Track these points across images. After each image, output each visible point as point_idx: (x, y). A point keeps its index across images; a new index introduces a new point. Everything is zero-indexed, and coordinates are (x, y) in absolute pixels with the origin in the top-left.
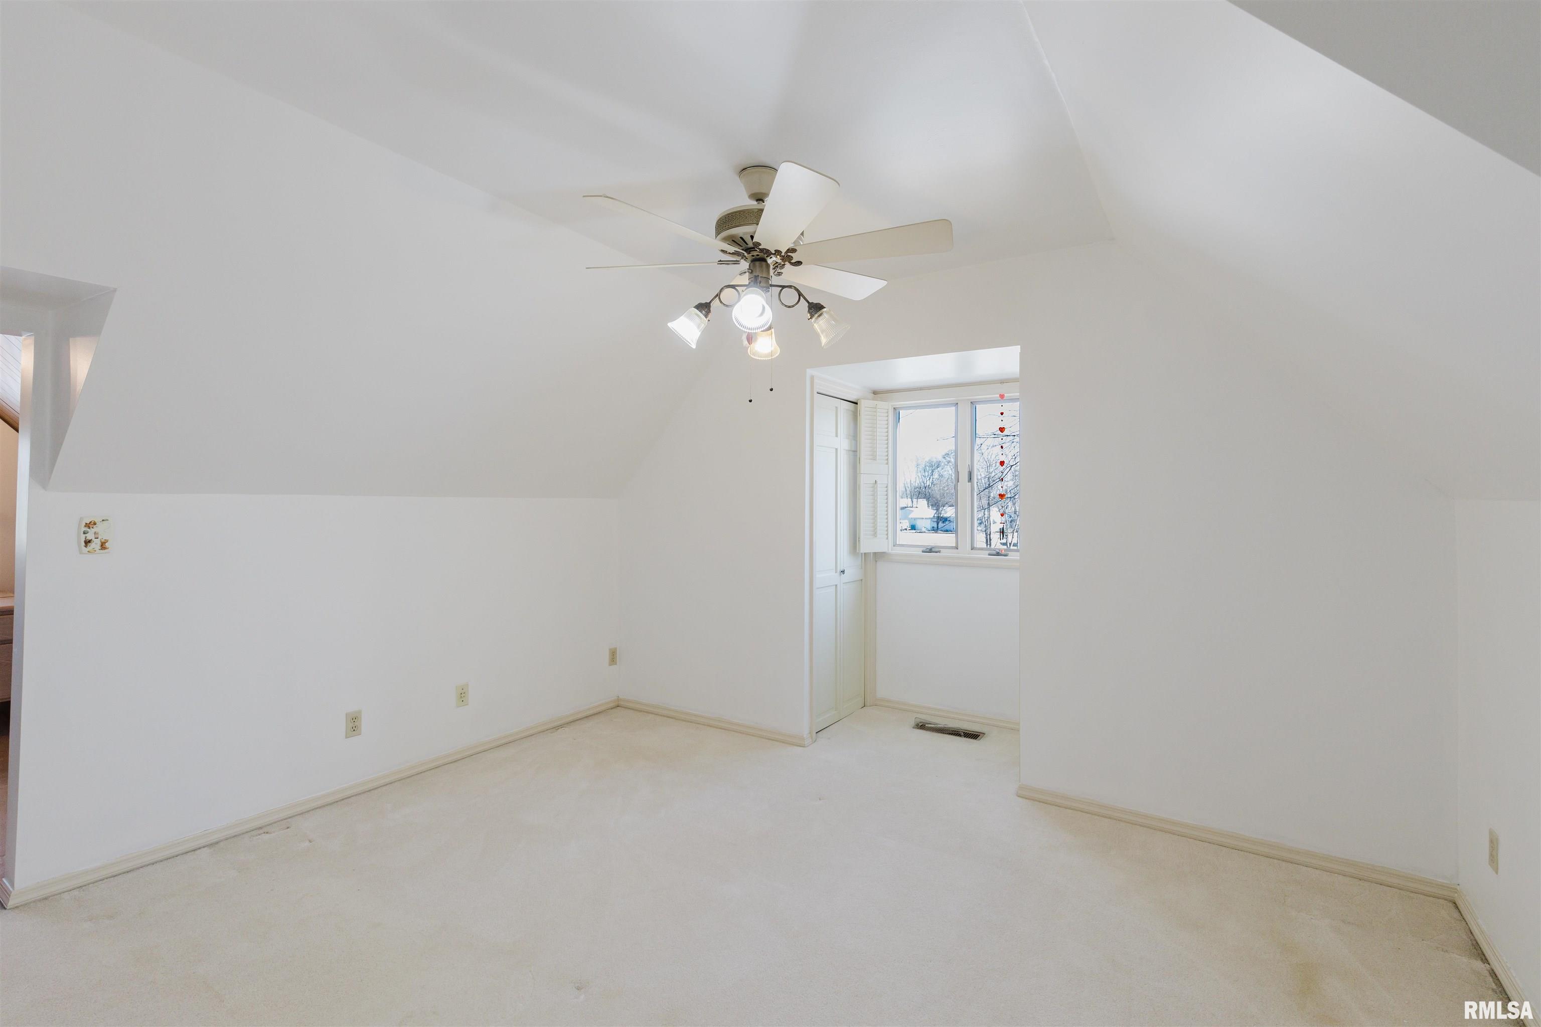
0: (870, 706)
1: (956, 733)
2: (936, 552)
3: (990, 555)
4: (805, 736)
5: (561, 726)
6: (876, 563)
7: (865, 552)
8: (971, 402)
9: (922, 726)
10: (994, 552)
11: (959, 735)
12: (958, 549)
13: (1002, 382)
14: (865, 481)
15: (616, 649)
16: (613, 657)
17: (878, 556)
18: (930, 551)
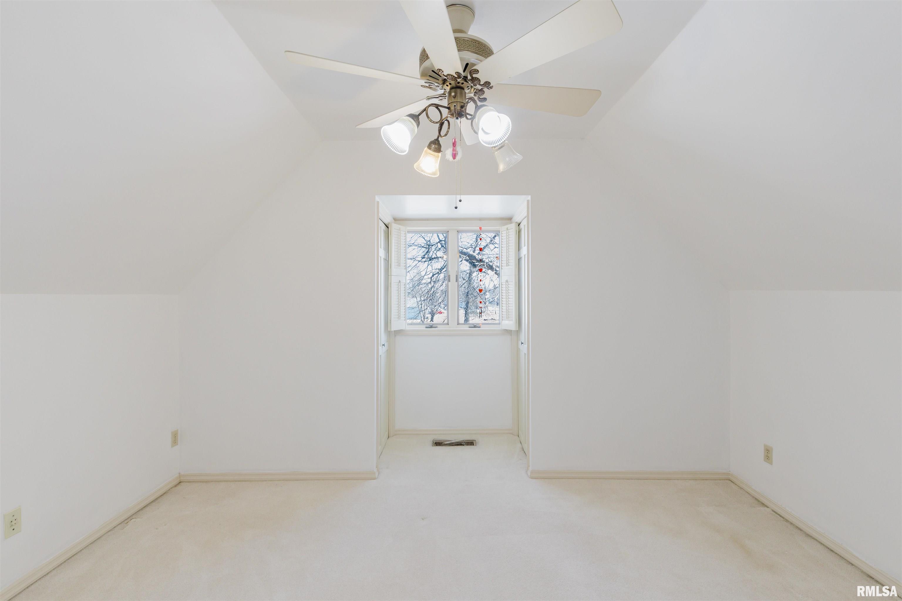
0: (392, 436)
1: (459, 444)
2: (435, 327)
3: (470, 327)
4: (375, 471)
5: (130, 518)
6: (395, 337)
7: (394, 330)
8: (457, 231)
9: (438, 444)
10: (473, 326)
11: (462, 445)
12: (448, 325)
13: (480, 219)
14: (394, 280)
15: (177, 431)
16: (175, 439)
17: (398, 332)
18: (431, 327)
